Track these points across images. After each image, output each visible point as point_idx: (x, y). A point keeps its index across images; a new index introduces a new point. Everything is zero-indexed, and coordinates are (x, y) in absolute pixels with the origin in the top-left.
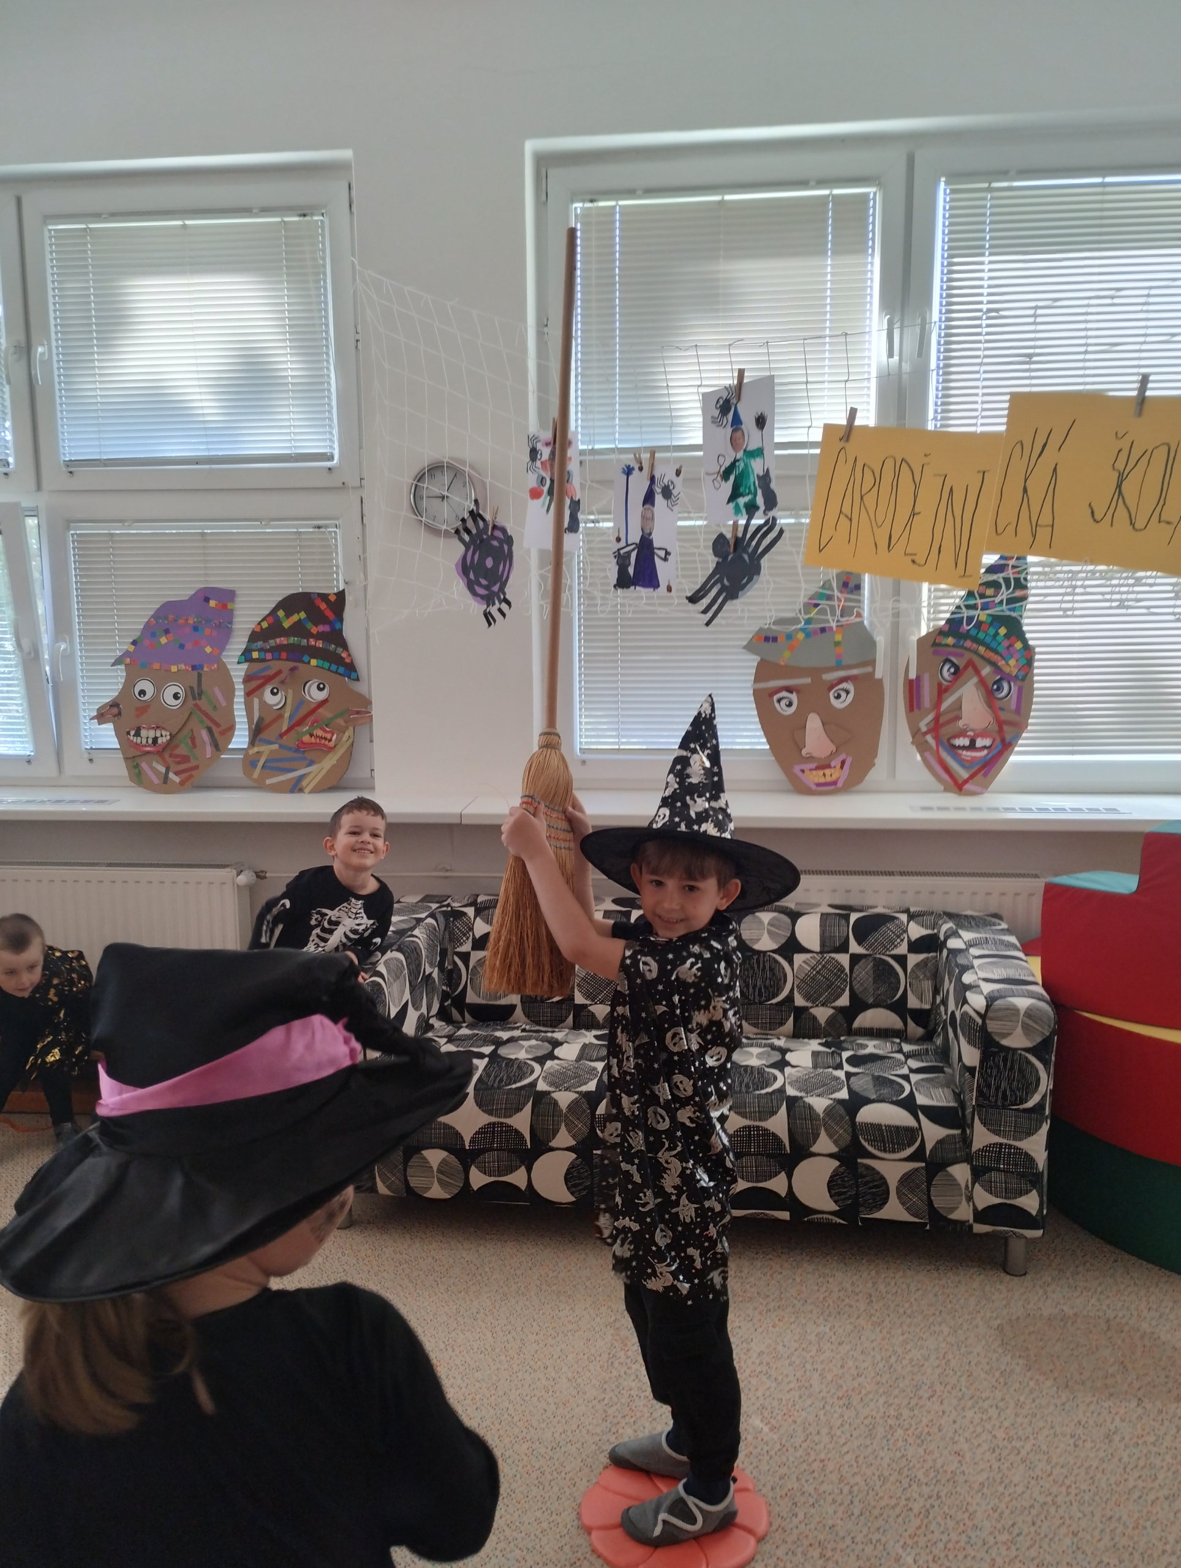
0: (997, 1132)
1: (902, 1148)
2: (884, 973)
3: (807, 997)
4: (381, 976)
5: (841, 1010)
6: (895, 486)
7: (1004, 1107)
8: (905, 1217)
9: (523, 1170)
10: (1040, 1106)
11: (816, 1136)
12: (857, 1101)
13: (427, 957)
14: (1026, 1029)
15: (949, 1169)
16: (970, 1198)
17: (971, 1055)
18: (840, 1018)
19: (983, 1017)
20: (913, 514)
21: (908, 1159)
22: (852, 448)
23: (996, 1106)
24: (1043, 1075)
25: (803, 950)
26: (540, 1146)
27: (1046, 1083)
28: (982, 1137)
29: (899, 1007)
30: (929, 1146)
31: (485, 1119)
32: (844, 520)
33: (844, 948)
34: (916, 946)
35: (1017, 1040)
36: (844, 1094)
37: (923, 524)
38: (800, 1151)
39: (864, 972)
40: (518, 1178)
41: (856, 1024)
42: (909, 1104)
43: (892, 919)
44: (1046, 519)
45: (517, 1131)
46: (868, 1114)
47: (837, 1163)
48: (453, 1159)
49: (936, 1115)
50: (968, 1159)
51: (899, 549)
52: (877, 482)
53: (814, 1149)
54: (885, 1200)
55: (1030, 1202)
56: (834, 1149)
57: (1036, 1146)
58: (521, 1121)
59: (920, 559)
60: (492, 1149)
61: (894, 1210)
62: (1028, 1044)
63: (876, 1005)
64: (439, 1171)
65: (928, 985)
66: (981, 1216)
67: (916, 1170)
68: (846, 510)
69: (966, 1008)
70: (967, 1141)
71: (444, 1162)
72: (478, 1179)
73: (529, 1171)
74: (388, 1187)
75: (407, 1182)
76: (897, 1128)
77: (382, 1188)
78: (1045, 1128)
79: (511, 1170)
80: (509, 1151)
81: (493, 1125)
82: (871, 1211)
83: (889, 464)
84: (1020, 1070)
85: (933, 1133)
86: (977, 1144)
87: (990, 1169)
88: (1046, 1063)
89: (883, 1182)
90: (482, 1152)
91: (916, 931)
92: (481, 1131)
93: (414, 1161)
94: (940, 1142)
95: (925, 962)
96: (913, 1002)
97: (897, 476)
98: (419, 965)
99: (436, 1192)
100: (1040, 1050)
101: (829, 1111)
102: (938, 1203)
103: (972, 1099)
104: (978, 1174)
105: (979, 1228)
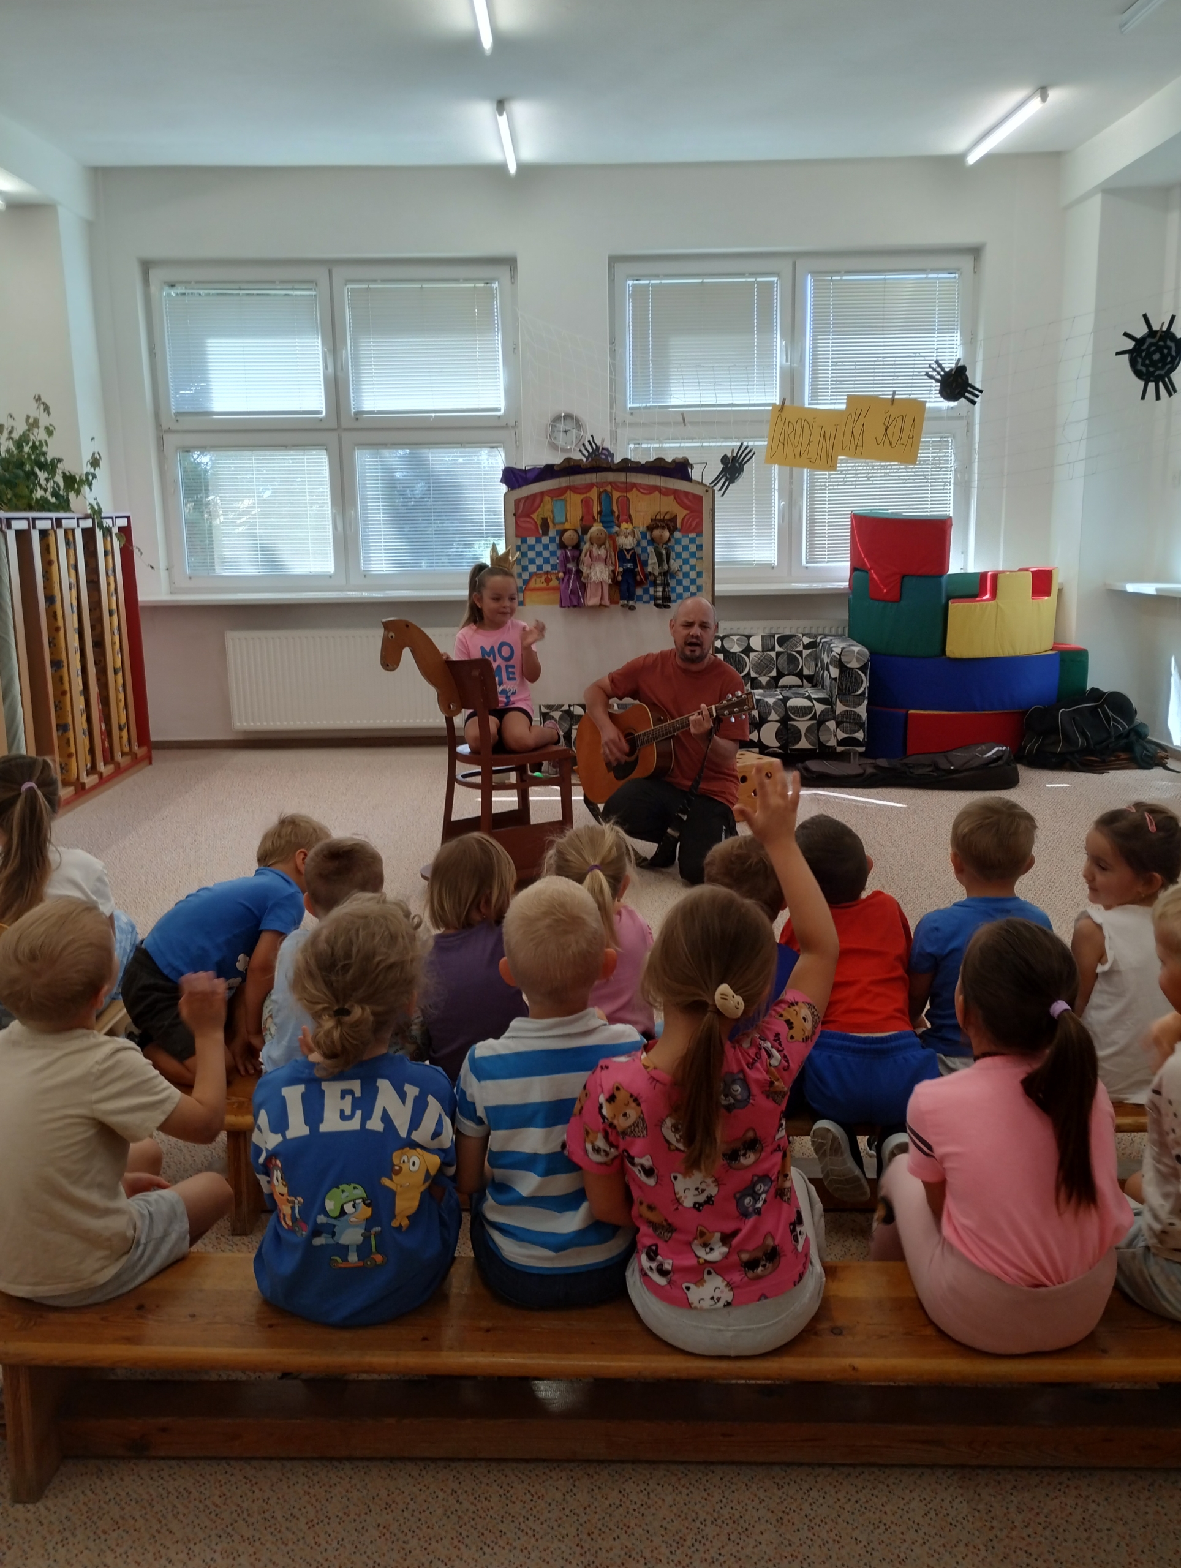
0: (846, 706)
1: (807, 715)
2: (792, 660)
3: (757, 673)
5: (773, 678)
6: (802, 431)
7: (849, 694)
8: (808, 746)
10: (863, 693)
11: (770, 713)
12: (785, 700)
14: (858, 660)
15: (827, 723)
16: (835, 736)
17: (834, 672)
18: (772, 681)
19: (840, 655)
20: (810, 442)
21: (810, 719)
22: (784, 415)
23: (845, 694)
24: (864, 679)
25: (754, 651)
27: (866, 683)
28: (840, 708)
29: (800, 675)
30: (818, 713)
32: (781, 445)
33: (773, 649)
34: (806, 647)
35: (854, 664)
36: (781, 697)
37: (814, 446)
38: (763, 720)
39: (783, 660)
41: (780, 684)
42: (809, 698)
43: (795, 636)
44: (860, 443)
46: (791, 703)
47: (779, 724)
49: (820, 701)
50: (834, 719)
51: (804, 456)
52: (795, 429)
53: (769, 719)
54: (799, 739)
55: (860, 735)
56: (778, 718)
57: (862, 710)
59: (812, 460)
61: (804, 744)
62: (858, 666)
63: (788, 675)
65: (812, 664)
66: (841, 743)
67: (812, 724)
68: (782, 440)
69: (833, 653)
70: (834, 711)
76: (805, 707)
78: (866, 702)
82: (794, 745)
83: (800, 421)
84: (855, 678)
85: (819, 708)
86: (838, 712)
87: (843, 722)
88: (865, 674)
89: (799, 731)
91: (806, 640)
94: (822, 712)
95: (811, 653)
96: (806, 672)
97: (803, 426)
100: (863, 668)
101: (775, 703)
102: (822, 738)
103: (835, 692)
104: (838, 725)
105: (840, 749)
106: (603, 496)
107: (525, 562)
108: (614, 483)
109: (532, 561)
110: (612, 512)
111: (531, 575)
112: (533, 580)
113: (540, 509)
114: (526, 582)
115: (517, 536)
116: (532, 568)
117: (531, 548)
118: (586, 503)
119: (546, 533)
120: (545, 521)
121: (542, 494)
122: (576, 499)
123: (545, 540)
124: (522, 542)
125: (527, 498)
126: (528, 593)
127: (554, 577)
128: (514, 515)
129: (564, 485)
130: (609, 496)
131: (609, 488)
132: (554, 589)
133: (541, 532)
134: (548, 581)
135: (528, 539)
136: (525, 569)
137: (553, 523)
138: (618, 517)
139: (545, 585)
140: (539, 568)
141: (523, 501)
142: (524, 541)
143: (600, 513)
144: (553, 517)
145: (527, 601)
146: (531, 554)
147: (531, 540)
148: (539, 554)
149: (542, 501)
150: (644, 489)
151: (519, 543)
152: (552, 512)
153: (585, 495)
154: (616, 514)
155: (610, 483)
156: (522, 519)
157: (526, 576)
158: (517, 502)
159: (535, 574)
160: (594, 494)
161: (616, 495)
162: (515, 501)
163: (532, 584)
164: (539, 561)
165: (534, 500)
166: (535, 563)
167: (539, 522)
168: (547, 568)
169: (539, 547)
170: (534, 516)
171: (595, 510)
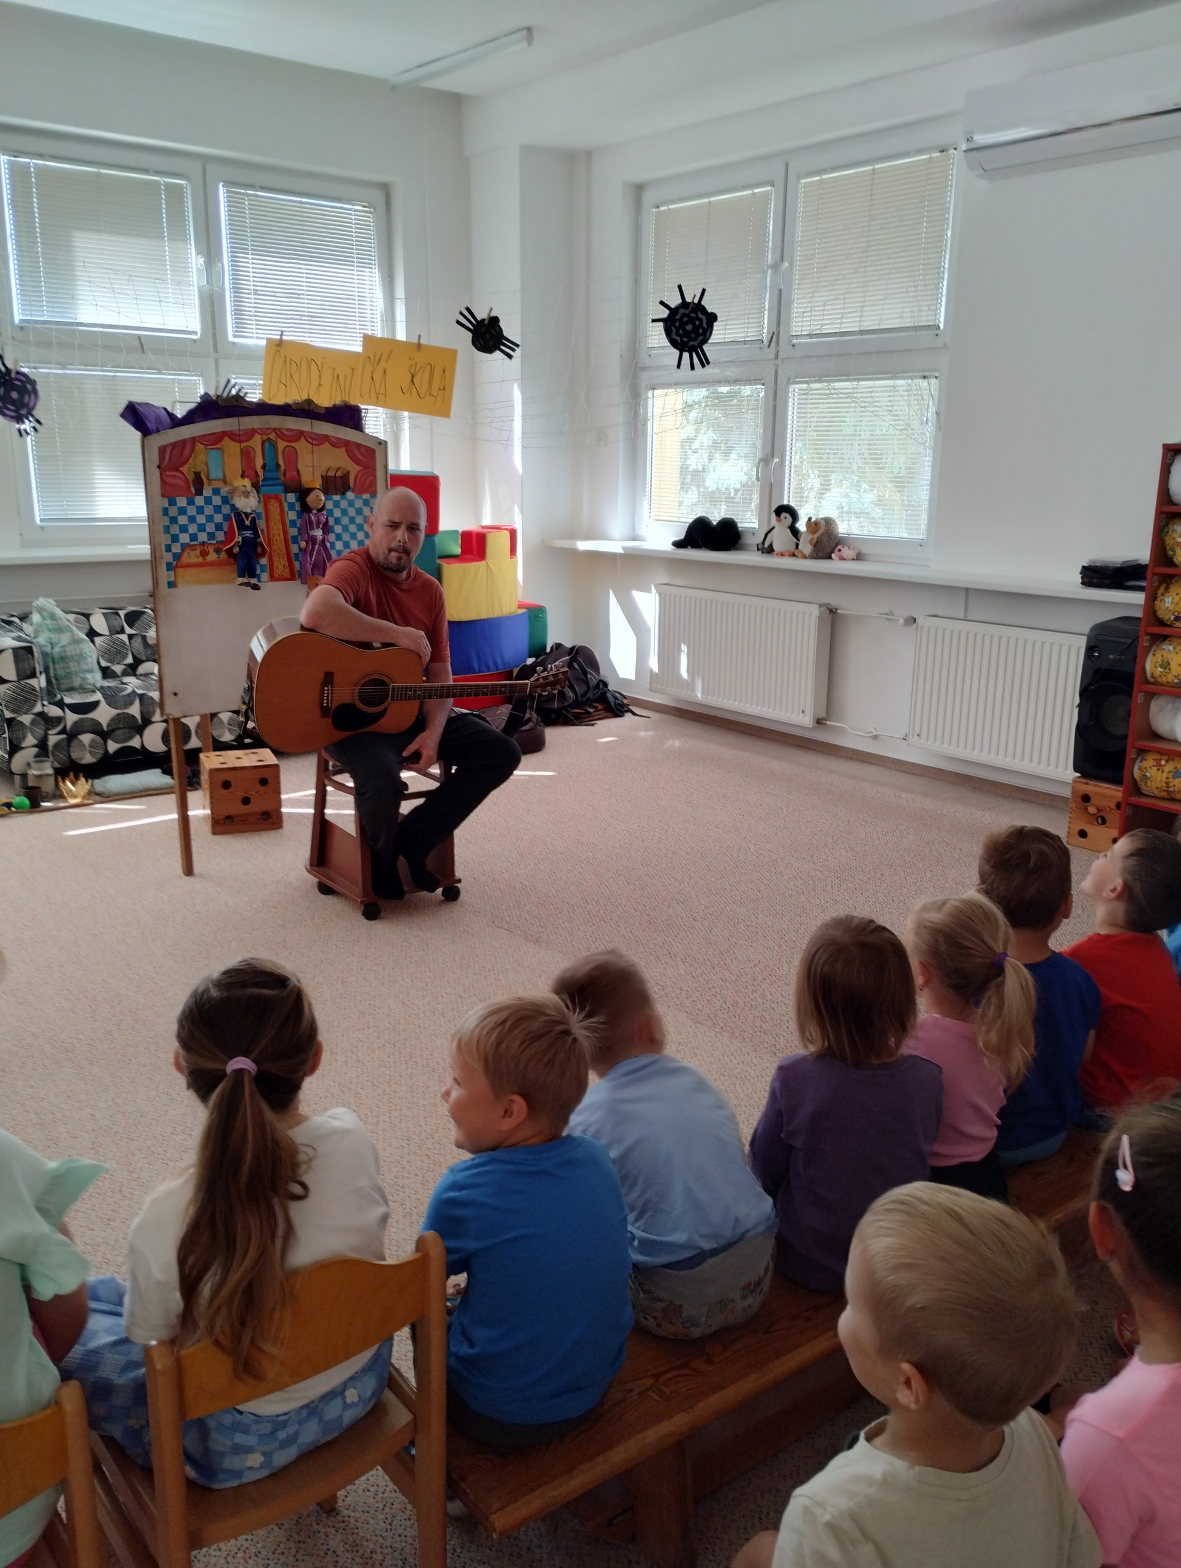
9: (138, 737)
20: (320, 385)
26: (147, 721)
31: (115, 712)
37: (325, 391)
40: (135, 742)
45: (133, 716)
48: (98, 739)
58: (135, 710)
60: (120, 728)
64: (90, 746)
71: (93, 741)
72: (112, 747)
73: (141, 736)
75: (70, 757)
79: (131, 738)
80: (130, 728)
81: (118, 715)
83: (304, 359)
90: (113, 731)
92: (112, 720)
93: (74, 743)
99: (88, 759)
106: (267, 445)
107: (175, 530)
108: (279, 430)
109: (183, 529)
110: (278, 466)
111: (184, 547)
112: (186, 554)
113: (191, 461)
114: (177, 557)
115: (163, 496)
116: (184, 538)
117: (182, 511)
118: (247, 456)
119: (199, 492)
120: (197, 475)
121: (194, 440)
122: (233, 448)
123: (199, 501)
124: (170, 505)
125: (174, 445)
126: (180, 571)
127: (211, 549)
128: (159, 467)
129: (220, 430)
130: (274, 446)
131: (273, 436)
132: (212, 564)
133: (193, 490)
134: (204, 554)
135: (178, 499)
136: (175, 539)
137: (208, 479)
138: (285, 471)
139: (201, 559)
140: (193, 537)
141: (169, 449)
142: (172, 503)
143: (264, 467)
144: (208, 472)
145: (179, 581)
146: (183, 520)
147: (182, 502)
148: (192, 519)
149: (193, 450)
150: (312, 438)
151: (166, 505)
152: (207, 465)
153: (246, 444)
154: (283, 468)
155: (275, 430)
156: (168, 473)
157: (176, 548)
158: (162, 450)
159: (188, 545)
160: (256, 443)
161: (282, 445)
162: (160, 448)
163: (185, 559)
164: (192, 529)
165: (183, 448)
166: (187, 531)
167: (190, 478)
168: (203, 537)
169: (192, 510)
170: (184, 469)
171: (259, 462)
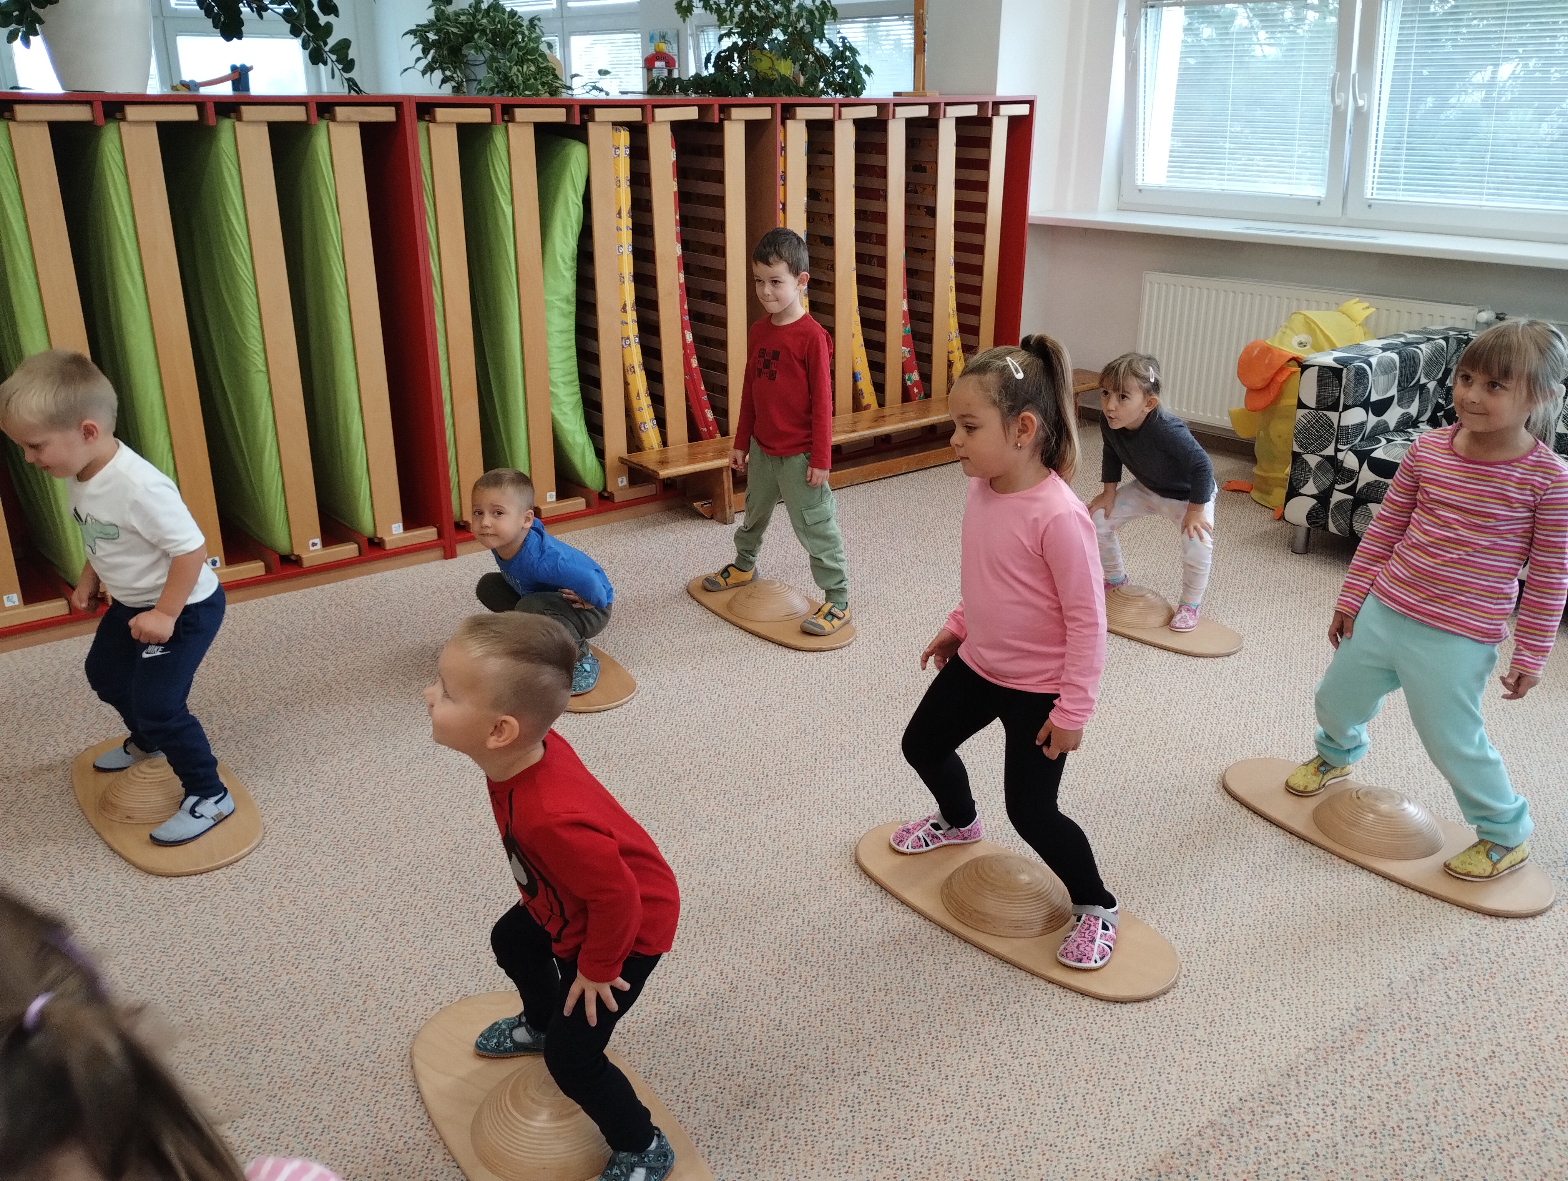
4: (1370, 366)
13: (1424, 368)
74: (1336, 527)
77: (1332, 528)
93: (1360, 510)
98: (1415, 372)
